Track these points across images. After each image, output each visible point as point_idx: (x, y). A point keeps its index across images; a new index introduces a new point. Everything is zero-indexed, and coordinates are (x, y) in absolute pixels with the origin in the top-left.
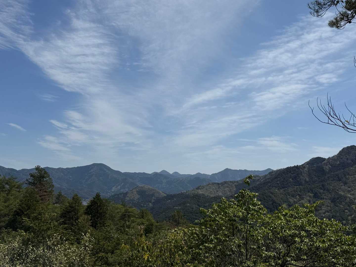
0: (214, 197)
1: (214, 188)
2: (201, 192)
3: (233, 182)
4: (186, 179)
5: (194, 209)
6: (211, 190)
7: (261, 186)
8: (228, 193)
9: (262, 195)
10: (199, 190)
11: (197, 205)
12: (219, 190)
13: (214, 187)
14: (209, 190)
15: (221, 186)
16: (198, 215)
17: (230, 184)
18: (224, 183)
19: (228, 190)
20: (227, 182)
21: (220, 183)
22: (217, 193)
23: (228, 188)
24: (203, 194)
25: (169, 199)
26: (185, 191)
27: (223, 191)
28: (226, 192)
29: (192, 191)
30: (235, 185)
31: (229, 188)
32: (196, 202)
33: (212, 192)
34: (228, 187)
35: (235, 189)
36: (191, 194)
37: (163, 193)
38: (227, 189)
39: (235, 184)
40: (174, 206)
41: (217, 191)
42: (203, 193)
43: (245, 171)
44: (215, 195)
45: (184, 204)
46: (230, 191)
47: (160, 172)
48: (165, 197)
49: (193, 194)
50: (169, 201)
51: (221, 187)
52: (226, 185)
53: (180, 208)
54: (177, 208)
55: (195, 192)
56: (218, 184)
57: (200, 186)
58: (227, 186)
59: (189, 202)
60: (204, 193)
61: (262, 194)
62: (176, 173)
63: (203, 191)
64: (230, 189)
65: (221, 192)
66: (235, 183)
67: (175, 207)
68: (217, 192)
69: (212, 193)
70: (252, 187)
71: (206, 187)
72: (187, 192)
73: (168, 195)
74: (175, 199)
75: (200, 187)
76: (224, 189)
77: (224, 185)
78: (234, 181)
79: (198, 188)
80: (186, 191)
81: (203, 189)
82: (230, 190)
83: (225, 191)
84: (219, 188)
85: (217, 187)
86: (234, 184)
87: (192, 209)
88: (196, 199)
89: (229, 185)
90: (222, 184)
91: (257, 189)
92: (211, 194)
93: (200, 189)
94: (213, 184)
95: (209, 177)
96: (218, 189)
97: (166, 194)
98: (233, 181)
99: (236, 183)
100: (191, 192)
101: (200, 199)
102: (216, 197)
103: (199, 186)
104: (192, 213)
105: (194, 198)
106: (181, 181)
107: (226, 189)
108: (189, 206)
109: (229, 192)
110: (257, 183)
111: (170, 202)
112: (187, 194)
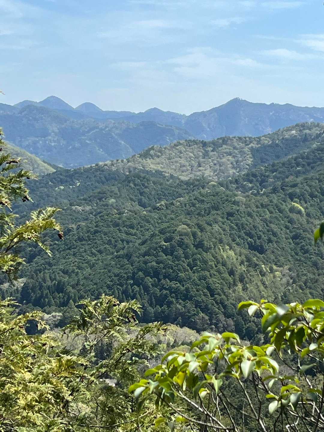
0: (187, 183)
1: (192, 155)
2: (152, 166)
3: (247, 139)
4: (116, 125)
5: (124, 215)
6: (183, 161)
7: (319, 154)
8: (231, 171)
9: (317, 181)
10: (148, 159)
11: (137, 203)
12: (204, 162)
13: (191, 152)
14: (176, 162)
15: (212, 151)
16: (134, 231)
17: (238, 146)
18: (221, 141)
19: (232, 163)
20: (229, 138)
21: (209, 143)
22: (200, 171)
23: (230, 158)
24: (159, 173)
25: (62, 182)
26: (108, 162)
27: (215, 164)
28: (222, 168)
29: (128, 162)
30: (252, 149)
31: (234, 157)
32: (136, 196)
33: (184, 166)
34: (230, 154)
35: (250, 161)
36: (123, 170)
37: (46, 165)
38: (228, 160)
39: (250, 146)
40: (71, 205)
41: (200, 165)
42: (159, 168)
43: (288, 107)
44: (192, 176)
45: (100, 199)
46: (236, 165)
47: (41, 102)
48: (49, 175)
49: (130, 172)
50: (62, 187)
51: (211, 154)
52: (226, 149)
53: (88, 208)
54: (80, 208)
55: (137, 166)
56: (204, 144)
57: (152, 148)
58: (228, 150)
59: (116, 194)
60: (161, 167)
61: (316, 179)
62: (88, 106)
63: (159, 164)
64: (236, 159)
65: (211, 167)
66: (251, 142)
67: (74, 208)
68: (200, 168)
69: (184, 168)
70: (295, 155)
71: (167, 151)
72: (113, 165)
73: (59, 172)
74: (78, 184)
75: (152, 152)
76: (219, 159)
77: (220, 149)
78: (250, 138)
79: (146, 155)
80: (112, 161)
81: (158, 157)
82: (237, 162)
83: (220, 166)
84: (206, 155)
85: (201, 154)
86: (248, 145)
87: (120, 214)
88: (135, 185)
89: (235, 148)
90: (215, 145)
91: (309, 164)
92: (183, 172)
93: (152, 157)
94: (190, 143)
95: (183, 122)
96: (204, 158)
97: (54, 167)
98: (245, 138)
99: (255, 143)
100: (125, 164)
101: (146, 187)
102: (192, 184)
103: (150, 149)
104: (116, 225)
105: (129, 182)
106: (102, 129)
107: (224, 160)
108: (114, 205)
109: (233, 168)
110: (315, 146)
111: (63, 190)
112: (114, 169)
